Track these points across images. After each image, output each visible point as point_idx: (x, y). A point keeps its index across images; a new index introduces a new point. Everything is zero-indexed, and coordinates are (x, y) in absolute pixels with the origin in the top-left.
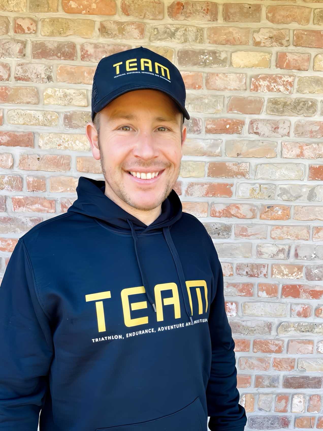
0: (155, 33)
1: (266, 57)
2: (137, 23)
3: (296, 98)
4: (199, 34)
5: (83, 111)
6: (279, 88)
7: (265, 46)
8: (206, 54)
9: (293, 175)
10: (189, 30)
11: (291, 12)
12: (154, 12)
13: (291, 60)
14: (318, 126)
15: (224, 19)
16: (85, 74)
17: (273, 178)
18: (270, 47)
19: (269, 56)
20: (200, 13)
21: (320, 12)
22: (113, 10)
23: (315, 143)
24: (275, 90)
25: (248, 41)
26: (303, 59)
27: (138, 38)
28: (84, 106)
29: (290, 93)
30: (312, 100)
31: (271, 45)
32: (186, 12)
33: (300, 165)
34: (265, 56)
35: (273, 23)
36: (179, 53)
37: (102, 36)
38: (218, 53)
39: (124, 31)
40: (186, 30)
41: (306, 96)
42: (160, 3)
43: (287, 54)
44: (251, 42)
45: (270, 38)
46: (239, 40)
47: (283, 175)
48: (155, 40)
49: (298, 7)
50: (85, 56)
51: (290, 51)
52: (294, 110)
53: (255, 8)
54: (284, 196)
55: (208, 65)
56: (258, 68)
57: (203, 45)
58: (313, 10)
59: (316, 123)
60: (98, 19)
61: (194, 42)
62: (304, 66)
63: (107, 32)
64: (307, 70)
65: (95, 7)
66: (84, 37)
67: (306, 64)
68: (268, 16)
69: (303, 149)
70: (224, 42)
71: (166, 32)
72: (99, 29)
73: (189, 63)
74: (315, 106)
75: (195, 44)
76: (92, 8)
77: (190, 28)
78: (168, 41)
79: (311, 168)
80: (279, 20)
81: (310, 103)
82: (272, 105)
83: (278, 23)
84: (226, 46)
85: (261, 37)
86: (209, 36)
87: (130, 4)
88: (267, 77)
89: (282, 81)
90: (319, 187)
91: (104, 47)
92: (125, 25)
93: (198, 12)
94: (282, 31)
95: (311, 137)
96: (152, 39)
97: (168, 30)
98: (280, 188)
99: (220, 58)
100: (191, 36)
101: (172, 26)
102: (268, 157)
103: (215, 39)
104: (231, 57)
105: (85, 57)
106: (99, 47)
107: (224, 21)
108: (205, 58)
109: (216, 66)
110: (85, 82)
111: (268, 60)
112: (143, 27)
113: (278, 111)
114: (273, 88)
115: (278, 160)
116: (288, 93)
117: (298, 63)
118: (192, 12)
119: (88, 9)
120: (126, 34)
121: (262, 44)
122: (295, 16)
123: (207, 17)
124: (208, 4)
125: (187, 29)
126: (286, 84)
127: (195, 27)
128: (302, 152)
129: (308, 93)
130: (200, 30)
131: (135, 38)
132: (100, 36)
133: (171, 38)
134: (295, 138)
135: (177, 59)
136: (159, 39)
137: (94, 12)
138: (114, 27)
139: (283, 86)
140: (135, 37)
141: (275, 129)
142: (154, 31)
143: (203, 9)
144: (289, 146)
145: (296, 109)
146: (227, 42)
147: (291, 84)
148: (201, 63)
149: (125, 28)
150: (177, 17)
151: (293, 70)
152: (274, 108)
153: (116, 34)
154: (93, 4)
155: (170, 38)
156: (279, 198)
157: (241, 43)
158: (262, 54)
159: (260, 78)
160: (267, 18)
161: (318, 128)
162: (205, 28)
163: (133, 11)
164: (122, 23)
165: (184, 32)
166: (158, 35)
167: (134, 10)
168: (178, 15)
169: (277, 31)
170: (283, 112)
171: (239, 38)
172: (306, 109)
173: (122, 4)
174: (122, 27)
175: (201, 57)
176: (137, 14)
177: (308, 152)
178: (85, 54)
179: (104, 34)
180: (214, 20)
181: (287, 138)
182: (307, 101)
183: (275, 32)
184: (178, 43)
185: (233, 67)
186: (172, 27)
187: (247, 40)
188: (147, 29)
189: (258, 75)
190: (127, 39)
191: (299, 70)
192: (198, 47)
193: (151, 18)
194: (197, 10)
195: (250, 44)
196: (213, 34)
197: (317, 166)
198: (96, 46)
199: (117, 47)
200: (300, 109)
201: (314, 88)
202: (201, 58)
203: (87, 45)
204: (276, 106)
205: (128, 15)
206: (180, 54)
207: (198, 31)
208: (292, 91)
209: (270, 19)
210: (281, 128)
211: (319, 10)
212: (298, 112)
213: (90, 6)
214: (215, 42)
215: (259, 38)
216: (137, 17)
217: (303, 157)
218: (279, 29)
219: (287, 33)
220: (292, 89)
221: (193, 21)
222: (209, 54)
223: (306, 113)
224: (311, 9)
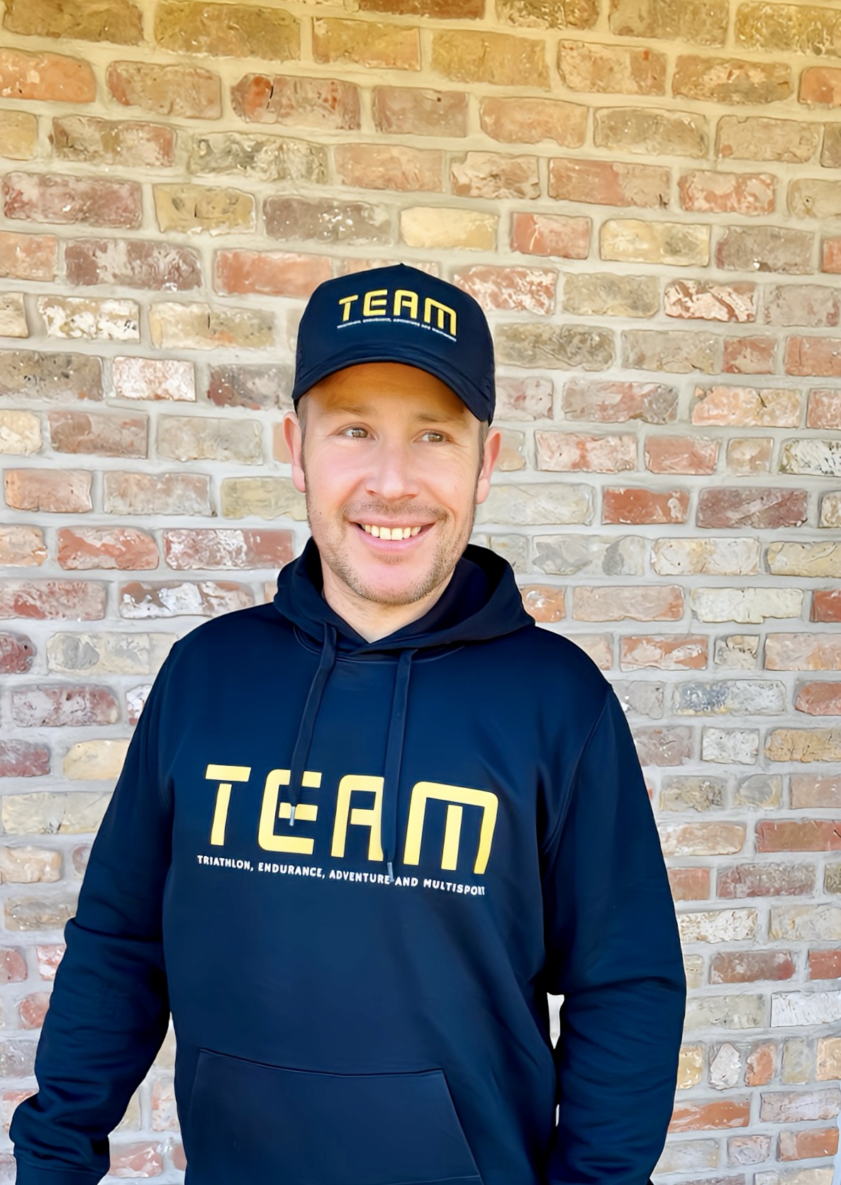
0: (203, 153)
1: (486, 222)
2: (152, 125)
3: (564, 325)
4: (316, 160)
5: (18, 350)
6: (521, 301)
7: (480, 196)
8: (336, 210)
9: (565, 511)
10: (288, 149)
11: (539, 113)
12: (194, 99)
13: (546, 232)
14: (618, 393)
15: (376, 126)
16: (19, 253)
17: (520, 519)
18: (493, 199)
19: (492, 221)
20: (315, 107)
21: (609, 117)
22: (86, 89)
23: (613, 435)
24: (513, 305)
25: (440, 182)
26: (574, 231)
27: (158, 163)
28: (20, 337)
29: (548, 312)
30: (600, 331)
31: (497, 193)
32: (280, 104)
33: (582, 487)
34: (483, 220)
35: (498, 140)
36: (268, 205)
37: (58, 156)
38: (367, 209)
39: (119, 146)
40: (281, 148)
41: (588, 320)
42: (210, 78)
43: (535, 217)
44: (447, 185)
45: (492, 176)
46: (417, 178)
47: (543, 511)
48: (203, 170)
49: (557, 102)
50: (16, 205)
51: (543, 211)
52: (560, 354)
53: (452, 101)
54: (549, 562)
55: (343, 239)
56: (468, 249)
57: (327, 187)
58: (591, 111)
59: (613, 385)
60: (46, 112)
61: (303, 180)
62: (579, 247)
63: (72, 147)
64: (586, 258)
65: (37, 81)
66: (11, 156)
67: (582, 243)
68: (485, 121)
69: (587, 450)
70: (379, 183)
71: (230, 152)
72: (51, 138)
73: (295, 233)
74: (609, 346)
75: (306, 185)
76: (29, 81)
77: (292, 144)
78: (237, 174)
79: (607, 495)
80: (511, 135)
81: (597, 339)
82: (506, 341)
83: (510, 140)
84: (387, 192)
85: (471, 173)
86: (342, 167)
87: (132, 77)
88: (492, 274)
89: (528, 283)
90: (629, 539)
91: (65, 184)
92: (121, 130)
93: (310, 105)
94: (519, 160)
95: (604, 420)
96: (193, 167)
97: (235, 147)
98: (538, 544)
99: (371, 222)
100: (296, 164)
101: (245, 137)
102: (505, 468)
103: (357, 174)
104: (400, 219)
105: (15, 209)
106: (52, 183)
107: (377, 131)
108: (334, 220)
109: (362, 241)
110: (19, 273)
111: (490, 230)
112: (168, 136)
113: (521, 355)
114: (506, 300)
115: (529, 475)
116: (542, 312)
117: (563, 241)
118: (294, 103)
119: (18, 83)
120: (124, 152)
121: (474, 192)
122: (550, 125)
123: (333, 117)
124: (334, 87)
125: (284, 146)
126: (538, 291)
127: (305, 143)
128: (583, 457)
129: (590, 312)
130: (317, 150)
131: (148, 164)
132: (55, 155)
133: (245, 168)
134: (565, 422)
135: (264, 221)
136: (213, 170)
137: (35, 94)
138: (90, 133)
139: (529, 296)
140: (148, 161)
141: (518, 399)
142: (199, 147)
143: (323, 96)
144: (553, 442)
145: (565, 352)
146: (388, 183)
147: (549, 292)
148: (325, 234)
149: (121, 138)
150: (256, 114)
151: (552, 258)
152: (512, 348)
153: (96, 152)
154: (30, 71)
155: (242, 166)
156: (536, 568)
157: (422, 188)
158: (474, 215)
159: (476, 275)
160: (483, 126)
161: (618, 398)
162: (330, 145)
163: (142, 94)
164: (113, 125)
165: (276, 153)
166: (208, 158)
167: (143, 91)
168: (258, 109)
169: (508, 161)
170: (533, 358)
171: (415, 174)
172: (588, 352)
173: (110, 75)
174: (114, 134)
175: (323, 218)
176: (150, 102)
177: (597, 457)
178: (14, 200)
179: (65, 150)
180: (352, 126)
181: (548, 421)
182: (590, 334)
183: (503, 162)
184: (264, 181)
185: (407, 246)
186: (245, 139)
187: (436, 179)
188: (179, 141)
189: (470, 267)
190: (129, 166)
191: (566, 256)
192: (315, 192)
193: (189, 113)
194: (306, 100)
195: (444, 190)
196: (351, 162)
197: (622, 491)
198: (44, 181)
199: (102, 185)
200: (574, 351)
201: (605, 302)
202: (323, 220)
203: (20, 176)
204: (517, 345)
205: (127, 104)
206: (268, 209)
207: (313, 152)
208: (552, 308)
209: (489, 129)
210: (533, 397)
211: (605, 112)
212: (570, 358)
213: (23, 75)
214: (358, 182)
215: (466, 175)
216: (151, 109)
217: (588, 467)
218: (513, 157)
219: (534, 167)
220: (553, 304)
221: (299, 127)
222: (345, 211)
223: (588, 361)
224: (588, 108)
